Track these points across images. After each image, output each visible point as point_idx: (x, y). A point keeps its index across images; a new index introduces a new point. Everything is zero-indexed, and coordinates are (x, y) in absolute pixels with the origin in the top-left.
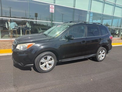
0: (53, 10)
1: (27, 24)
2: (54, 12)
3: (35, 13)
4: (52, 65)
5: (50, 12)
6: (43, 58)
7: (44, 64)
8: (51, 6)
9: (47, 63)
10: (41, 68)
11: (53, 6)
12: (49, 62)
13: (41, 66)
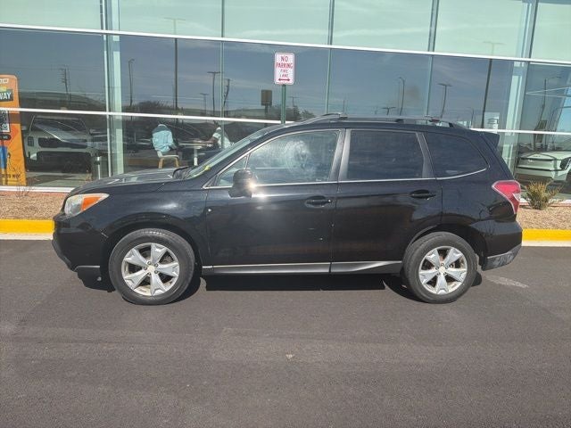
0: (290, 73)
1: (215, 135)
2: (291, 82)
3: (262, 91)
4: (175, 281)
5: (277, 81)
6: (134, 250)
7: (141, 274)
8: (278, 58)
9: (151, 269)
10: (129, 283)
11: (291, 58)
12: (160, 266)
13: (127, 277)
